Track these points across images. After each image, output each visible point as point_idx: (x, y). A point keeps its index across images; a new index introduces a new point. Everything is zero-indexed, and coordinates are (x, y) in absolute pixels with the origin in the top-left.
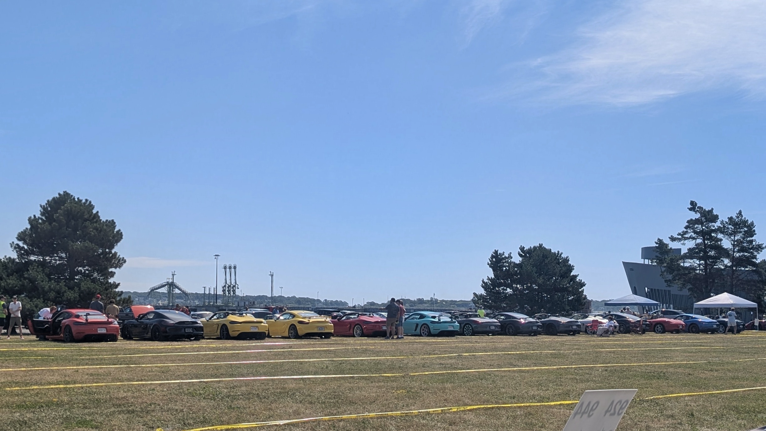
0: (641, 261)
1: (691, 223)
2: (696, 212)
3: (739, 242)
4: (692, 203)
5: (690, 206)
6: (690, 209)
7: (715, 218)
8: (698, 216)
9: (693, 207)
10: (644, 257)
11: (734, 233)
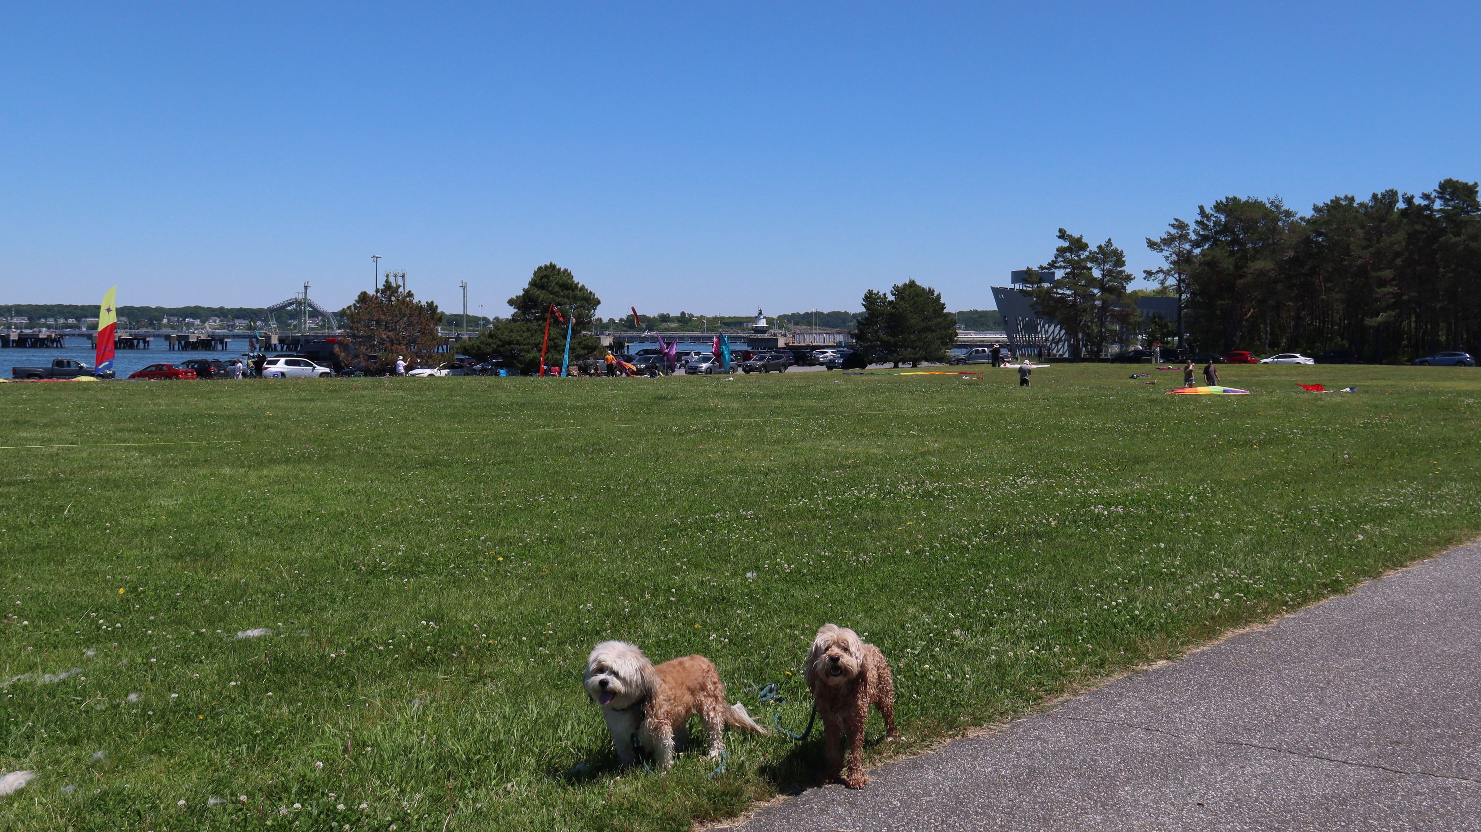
0: (1012, 286)
1: (1061, 251)
2: (1065, 240)
3: (1110, 272)
4: (1060, 230)
5: (1058, 234)
6: (1059, 237)
7: (1084, 247)
8: (1066, 244)
9: (1062, 234)
10: (1014, 281)
11: (1104, 262)
